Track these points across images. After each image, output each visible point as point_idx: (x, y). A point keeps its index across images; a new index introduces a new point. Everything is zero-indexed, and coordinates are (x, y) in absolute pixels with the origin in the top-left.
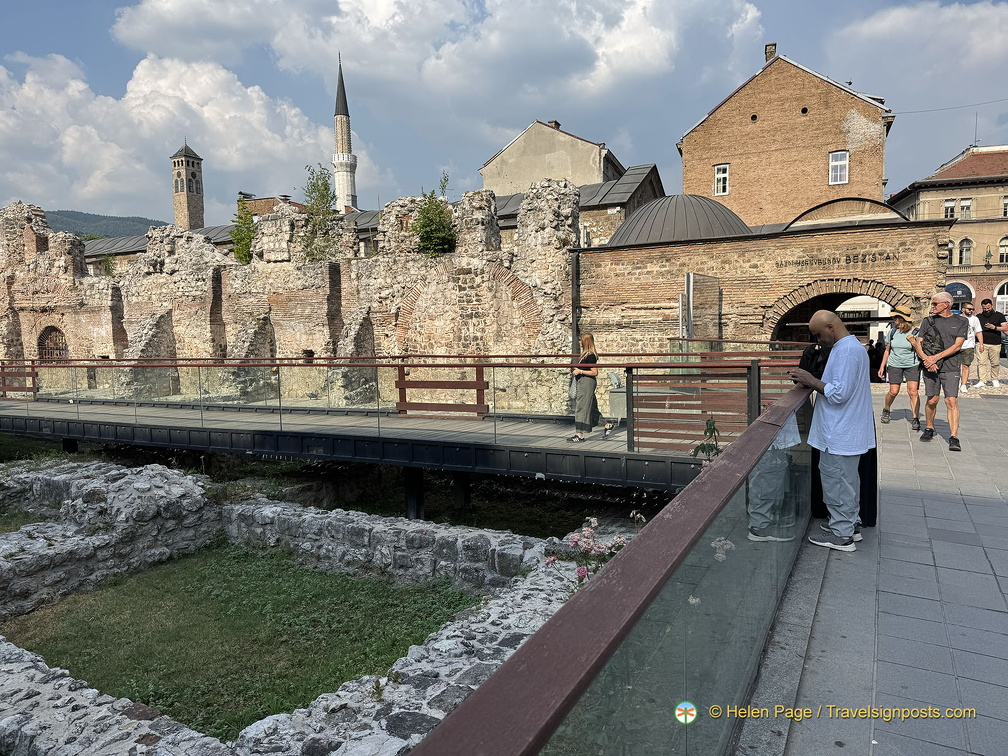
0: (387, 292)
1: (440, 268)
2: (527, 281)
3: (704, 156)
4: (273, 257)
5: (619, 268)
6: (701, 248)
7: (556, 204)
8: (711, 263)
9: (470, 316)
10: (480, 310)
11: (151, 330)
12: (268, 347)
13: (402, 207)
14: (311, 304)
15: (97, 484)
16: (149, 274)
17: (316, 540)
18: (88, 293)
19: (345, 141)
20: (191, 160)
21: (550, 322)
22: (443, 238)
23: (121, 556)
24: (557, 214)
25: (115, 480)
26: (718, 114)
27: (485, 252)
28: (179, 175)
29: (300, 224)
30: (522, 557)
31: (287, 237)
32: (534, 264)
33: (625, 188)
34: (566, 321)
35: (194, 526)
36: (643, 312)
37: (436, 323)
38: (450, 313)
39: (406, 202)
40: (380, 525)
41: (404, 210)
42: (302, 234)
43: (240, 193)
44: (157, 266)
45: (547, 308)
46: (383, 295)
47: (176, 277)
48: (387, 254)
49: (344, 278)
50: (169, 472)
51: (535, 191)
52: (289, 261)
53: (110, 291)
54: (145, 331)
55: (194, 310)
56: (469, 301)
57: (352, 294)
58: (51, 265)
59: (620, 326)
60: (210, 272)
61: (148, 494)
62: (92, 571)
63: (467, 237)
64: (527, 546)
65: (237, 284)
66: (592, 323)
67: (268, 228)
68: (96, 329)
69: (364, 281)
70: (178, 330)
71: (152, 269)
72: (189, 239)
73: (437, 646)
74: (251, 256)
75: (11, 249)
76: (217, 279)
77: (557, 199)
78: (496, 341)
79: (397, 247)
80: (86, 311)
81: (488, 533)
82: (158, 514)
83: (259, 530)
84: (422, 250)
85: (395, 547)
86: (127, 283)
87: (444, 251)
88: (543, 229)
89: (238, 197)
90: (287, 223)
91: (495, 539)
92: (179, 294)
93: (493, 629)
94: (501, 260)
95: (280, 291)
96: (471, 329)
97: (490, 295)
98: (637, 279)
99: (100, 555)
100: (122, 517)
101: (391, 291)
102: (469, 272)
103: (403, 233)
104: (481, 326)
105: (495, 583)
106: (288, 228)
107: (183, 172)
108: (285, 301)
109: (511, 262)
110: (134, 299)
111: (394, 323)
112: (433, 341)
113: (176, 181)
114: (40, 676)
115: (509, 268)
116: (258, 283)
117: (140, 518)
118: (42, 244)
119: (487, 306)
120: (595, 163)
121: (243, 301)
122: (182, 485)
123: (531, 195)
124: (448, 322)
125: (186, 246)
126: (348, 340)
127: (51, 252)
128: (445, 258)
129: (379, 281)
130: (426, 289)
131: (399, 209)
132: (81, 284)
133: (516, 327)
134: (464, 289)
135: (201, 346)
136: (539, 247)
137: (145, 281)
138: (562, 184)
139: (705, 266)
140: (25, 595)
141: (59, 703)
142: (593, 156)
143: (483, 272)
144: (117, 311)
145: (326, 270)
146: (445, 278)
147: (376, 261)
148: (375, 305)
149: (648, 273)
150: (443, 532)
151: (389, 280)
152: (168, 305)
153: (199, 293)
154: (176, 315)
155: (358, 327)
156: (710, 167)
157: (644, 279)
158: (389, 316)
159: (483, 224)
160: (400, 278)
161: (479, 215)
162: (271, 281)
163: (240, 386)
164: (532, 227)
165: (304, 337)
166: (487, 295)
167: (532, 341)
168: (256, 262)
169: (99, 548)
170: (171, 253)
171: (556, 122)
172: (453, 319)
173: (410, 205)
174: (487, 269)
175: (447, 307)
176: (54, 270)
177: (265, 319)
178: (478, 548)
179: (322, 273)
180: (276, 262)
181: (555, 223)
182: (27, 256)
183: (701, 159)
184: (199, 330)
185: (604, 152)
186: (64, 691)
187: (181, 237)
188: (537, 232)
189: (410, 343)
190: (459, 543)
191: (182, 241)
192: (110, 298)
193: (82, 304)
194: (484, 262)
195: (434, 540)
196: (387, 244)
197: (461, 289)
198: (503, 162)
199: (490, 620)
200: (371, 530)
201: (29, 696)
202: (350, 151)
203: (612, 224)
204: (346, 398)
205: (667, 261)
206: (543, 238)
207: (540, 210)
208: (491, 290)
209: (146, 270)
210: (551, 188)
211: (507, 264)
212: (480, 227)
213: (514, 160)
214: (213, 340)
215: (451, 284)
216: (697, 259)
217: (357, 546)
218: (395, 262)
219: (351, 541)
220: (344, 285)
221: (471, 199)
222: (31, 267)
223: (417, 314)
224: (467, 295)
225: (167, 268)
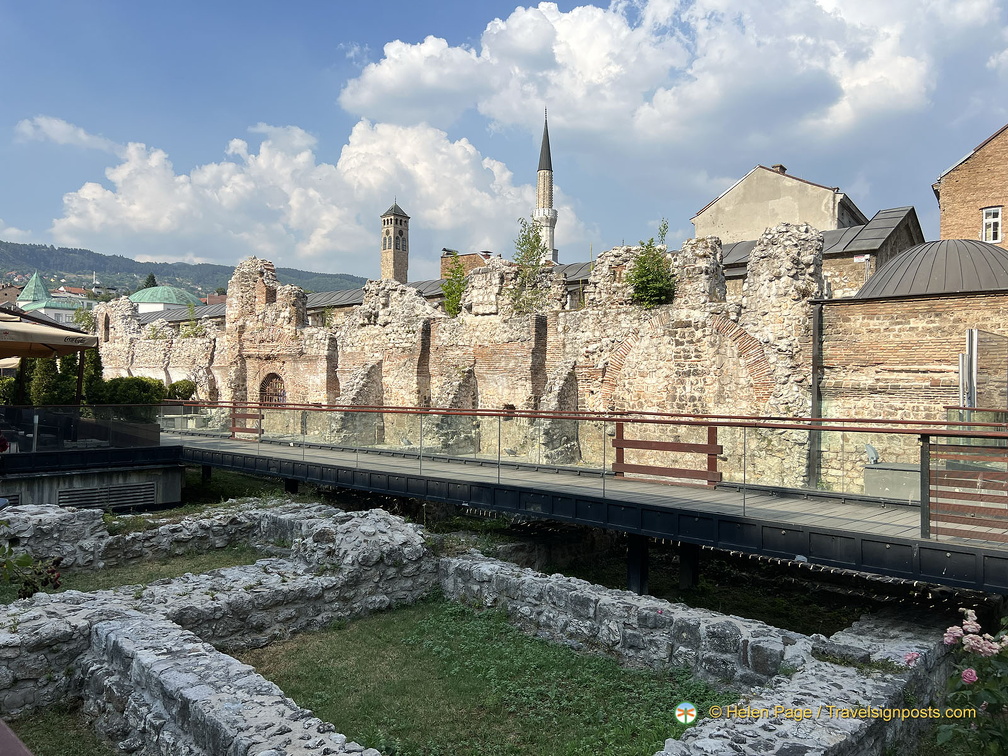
0: (595, 346)
1: (655, 321)
2: (757, 336)
3: (969, 198)
4: (481, 310)
5: (873, 323)
6: (982, 301)
7: (795, 251)
8: (996, 319)
9: (688, 374)
10: (700, 368)
11: (362, 379)
12: (471, 400)
13: (616, 257)
14: (515, 358)
15: (325, 524)
16: (363, 325)
17: (536, 605)
18: (308, 342)
19: (547, 196)
20: (399, 218)
21: (784, 383)
22: (660, 289)
23: (346, 600)
24: (796, 262)
25: (343, 521)
26: (988, 150)
27: (708, 304)
28: (388, 233)
29: (510, 277)
30: (782, 654)
31: (496, 290)
32: (766, 317)
33: (876, 234)
34: (805, 382)
35: (413, 576)
36: (903, 375)
37: (648, 380)
38: (664, 369)
39: (621, 252)
40: (606, 597)
41: (618, 261)
42: (511, 287)
43: (444, 250)
44: (372, 317)
45: (782, 368)
46: (590, 349)
47: (388, 329)
48: (597, 306)
49: (550, 331)
50: (392, 518)
51: (769, 237)
52: (496, 314)
53: (327, 341)
54: (357, 381)
55: (403, 361)
56: (687, 358)
57: (558, 348)
58: (277, 316)
59: (873, 391)
60: (420, 325)
61: (373, 539)
62: (319, 612)
63: (688, 287)
64: (787, 642)
65: (445, 336)
66: (837, 386)
67: (479, 281)
68: (312, 377)
69: (571, 334)
70: (387, 380)
71: (366, 321)
72: (403, 292)
73: (699, 743)
74: (460, 309)
75: (245, 300)
76: (426, 332)
77: (796, 245)
78: (717, 403)
79: (609, 299)
80: (304, 360)
81: (737, 621)
82: (382, 559)
83: (476, 588)
84: (636, 301)
85: (624, 624)
86: (343, 334)
87: (660, 302)
88: (779, 278)
89: (442, 253)
90: (497, 276)
91: (747, 629)
92: (391, 345)
93: (765, 735)
94: (727, 313)
95: (486, 344)
96: (688, 388)
97: (712, 351)
98: (895, 336)
99: (328, 596)
100: (348, 560)
101: (599, 344)
102: (688, 325)
103: (615, 284)
104: (699, 385)
105: (748, 681)
106: (498, 281)
107: (392, 230)
108: (489, 354)
109: (739, 314)
110: (349, 350)
111: (600, 379)
112: (642, 400)
113: (385, 239)
114: (289, 712)
115: (736, 321)
116: (465, 336)
117: (365, 562)
118: (271, 296)
119: (708, 363)
120: (827, 209)
121: (450, 353)
122: (402, 533)
123: (765, 241)
124: (661, 380)
125: (400, 299)
126: (551, 395)
127: (278, 304)
128: (661, 311)
129: (586, 334)
130: (637, 343)
131: (612, 259)
132: (302, 334)
133: (743, 388)
134: (682, 343)
135: (407, 397)
136: (773, 298)
137: (359, 333)
138: (803, 229)
139: (989, 323)
140: (260, 628)
141: (310, 743)
142: (825, 201)
143: (704, 325)
144: (332, 361)
145: (532, 323)
146: (660, 331)
147: (585, 313)
148: (581, 359)
149: (912, 329)
150: (681, 613)
151: (597, 334)
152: (379, 356)
153: (408, 345)
154: (386, 366)
155: (562, 382)
156: (976, 211)
157: (905, 337)
158: (596, 372)
159: (707, 273)
160: (610, 332)
161: (703, 264)
162: (478, 334)
163: (442, 438)
164: (765, 276)
165: (507, 391)
166: (708, 351)
167: (761, 404)
168: (464, 316)
169: (326, 589)
170: (385, 305)
171: (781, 167)
172: (667, 377)
173: (624, 255)
174: (709, 322)
175: (661, 364)
176: (280, 320)
177: (470, 372)
178: (726, 636)
179: (528, 326)
180: (483, 315)
181: (794, 272)
182: (257, 308)
183: (964, 202)
184: (406, 381)
185: (839, 197)
186: (313, 731)
187: (396, 290)
188: (771, 281)
189: (617, 401)
190: (703, 628)
191: (396, 294)
192: (326, 348)
193: (301, 353)
194: (707, 314)
195: (672, 621)
196: (597, 296)
197: (678, 343)
198: (719, 210)
199: (760, 723)
200: (597, 601)
201: (283, 731)
202: (551, 206)
203: (859, 273)
204: (547, 456)
205: (937, 315)
206: (778, 288)
207: (776, 257)
208: (712, 345)
209: (361, 322)
210: (789, 234)
211: (733, 317)
212: (704, 276)
213: (731, 208)
214: (419, 392)
215: (667, 339)
216: (976, 314)
217: (580, 616)
218: (605, 314)
219: (574, 611)
220: (551, 338)
221: (694, 247)
222: (260, 317)
223: (626, 370)
224: (684, 351)
225: (380, 320)
